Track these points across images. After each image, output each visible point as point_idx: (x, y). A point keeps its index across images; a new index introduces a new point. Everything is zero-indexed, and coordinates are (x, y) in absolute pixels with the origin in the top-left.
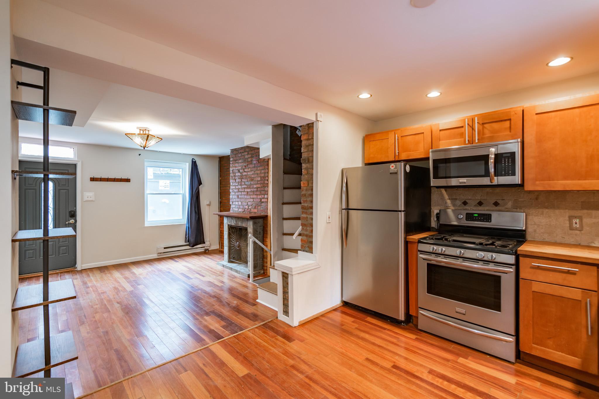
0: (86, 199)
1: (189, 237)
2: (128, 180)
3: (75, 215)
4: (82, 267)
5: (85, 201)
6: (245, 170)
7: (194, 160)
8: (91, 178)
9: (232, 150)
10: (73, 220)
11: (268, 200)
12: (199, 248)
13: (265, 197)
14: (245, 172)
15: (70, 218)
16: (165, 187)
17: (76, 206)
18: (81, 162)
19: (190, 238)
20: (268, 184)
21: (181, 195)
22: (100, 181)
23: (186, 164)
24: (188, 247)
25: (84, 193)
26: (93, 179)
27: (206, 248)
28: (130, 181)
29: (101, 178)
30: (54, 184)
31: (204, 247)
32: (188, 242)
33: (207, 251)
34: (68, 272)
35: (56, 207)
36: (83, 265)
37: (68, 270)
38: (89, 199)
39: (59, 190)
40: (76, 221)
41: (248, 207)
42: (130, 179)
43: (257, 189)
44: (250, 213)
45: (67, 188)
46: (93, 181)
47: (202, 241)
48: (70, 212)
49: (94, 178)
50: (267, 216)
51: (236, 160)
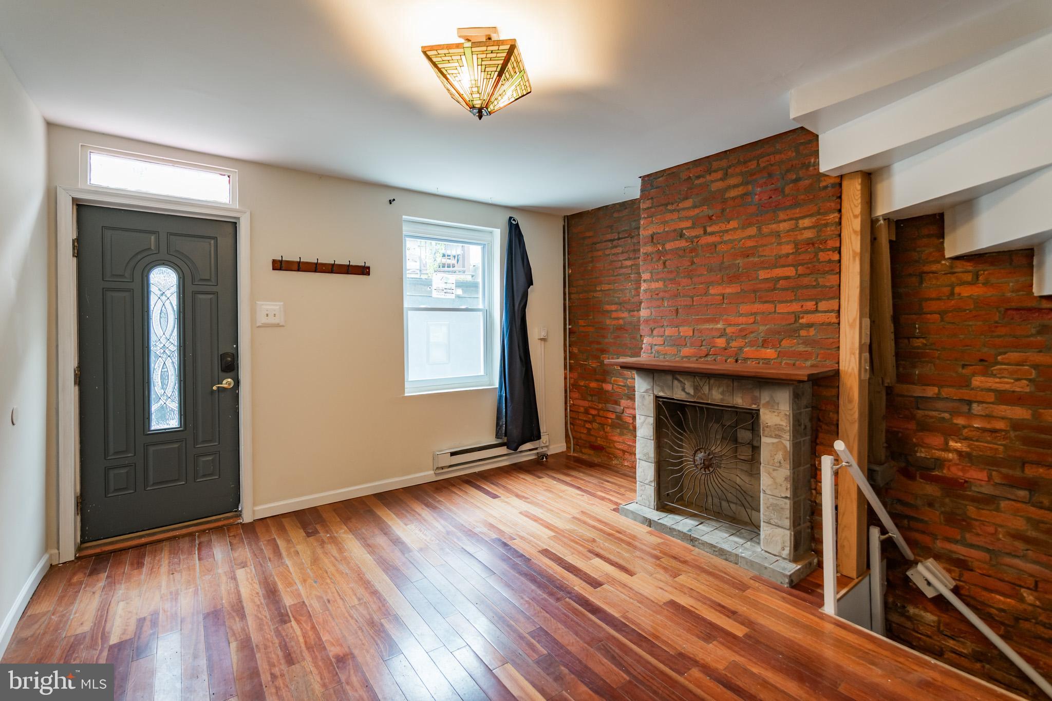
0: (262, 320)
1: (508, 422)
2: (364, 271)
3: (236, 366)
4: (254, 512)
5: (259, 327)
6: (709, 230)
7: (514, 220)
8: (274, 262)
9: (645, 177)
10: (229, 380)
11: (839, 316)
12: (527, 453)
13: (819, 309)
14: (712, 234)
15: (221, 374)
16: (445, 290)
17: (236, 341)
18: (248, 215)
19: (509, 427)
20: (840, 261)
21: (480, 314)
22: (298, 270)
23: (491, 232)
24: (503, 450)
25: (258, 302)
26: (279, 265)
27: (539, 451)
28: (368, 274)
29: (299, 263)
30: (179, 278)
31: (536, 449)
32: (506, 436)
33: (545, 459)
34: (220, 530)
35: (187, 343)
36: (257, 508)
37: (220, 524)
38: (271, 320)
39: (195, 293)
40: (237, 383)
41: (728, 344)
42: (369, 268)
43: (775, 285)
44: (737, 361)
45: (214, 289)
46: (280, 269)
47: (535, 433)
48: (223, 357)
49: (281, 262)
50: (836, 374)
51: (667, 205)
